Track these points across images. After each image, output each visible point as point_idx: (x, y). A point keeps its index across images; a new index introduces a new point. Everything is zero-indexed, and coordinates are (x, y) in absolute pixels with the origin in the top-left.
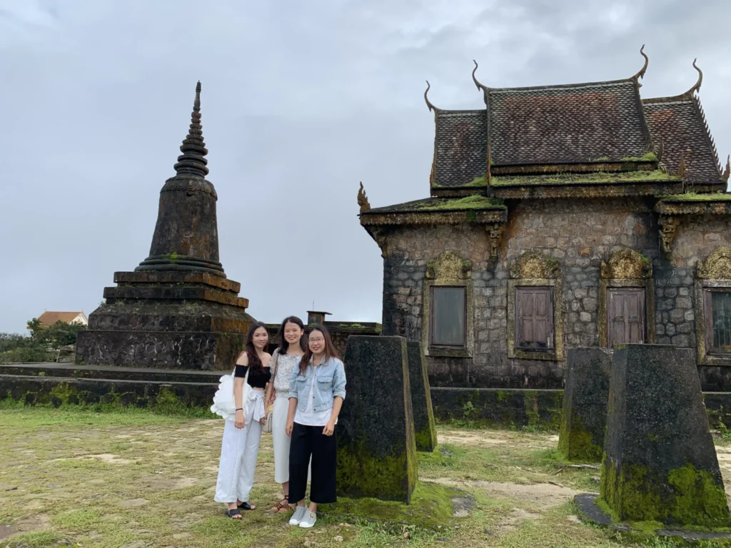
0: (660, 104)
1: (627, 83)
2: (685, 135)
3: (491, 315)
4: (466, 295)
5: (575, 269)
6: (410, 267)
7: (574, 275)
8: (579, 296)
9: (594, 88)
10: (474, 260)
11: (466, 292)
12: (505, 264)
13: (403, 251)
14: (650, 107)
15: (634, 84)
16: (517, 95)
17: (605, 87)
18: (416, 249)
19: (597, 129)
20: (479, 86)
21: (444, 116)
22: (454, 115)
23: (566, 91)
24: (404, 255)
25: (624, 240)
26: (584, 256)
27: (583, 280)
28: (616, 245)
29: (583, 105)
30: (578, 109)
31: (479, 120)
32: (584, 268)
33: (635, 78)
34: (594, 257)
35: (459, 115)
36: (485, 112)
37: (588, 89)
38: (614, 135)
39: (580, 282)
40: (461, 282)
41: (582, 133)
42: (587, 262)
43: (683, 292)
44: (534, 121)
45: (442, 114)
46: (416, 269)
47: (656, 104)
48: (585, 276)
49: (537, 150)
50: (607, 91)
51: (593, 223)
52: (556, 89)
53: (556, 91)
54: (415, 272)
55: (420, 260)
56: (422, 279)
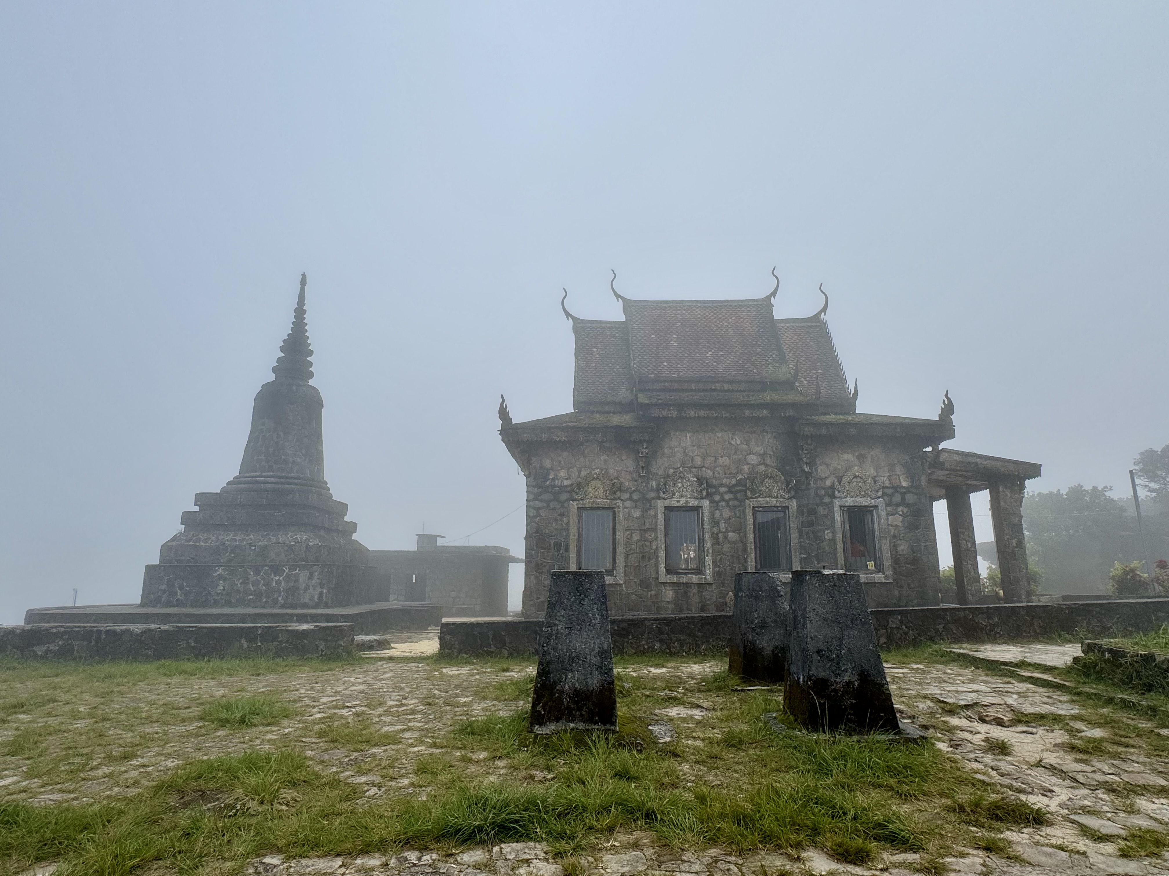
0: (792, 324)
1: (760, 303)
2: (816, 356)
4: (614, 517)
5: (722, 490)
6: (556, 487)
7: (722, 495)
8: (727, 516)
10: (622, 480)
11: (614, 513)
12: (654, 484)
13: (547, 469)
14: (783, 327)
15: (767, 304)
16: (656, 308)
18: (562, 468)
19: (736, 347)
20: (618, 296)
21: (583, 325)
22: (593, 325)
23: (703, 306)
24: (548, 474)
25: (768, 461)
26: (730, 476)
27: (730, 499)
28: (760, 464)
29: (721, 321)
30: (716, 326)
31: (620, 331)
32: (729, 488)
33: (768, 298)
34: (740, 477)
35: (598, 325)
36: (624, 323)
37: (725, 306)
38: (752, 354)
39: (728, 502)
40: (610, 503)
41: (721, 351)
42: (734, 482)
44: (674, 336)
45: (580, 323)
46: (562, 489)
47: (788, 325)
48: (731, 496)
50: (743, 309)
51: (738, 442)
53: (695, 306)
54: (560, 493)
55: (567, 479)
56: (567, 500)
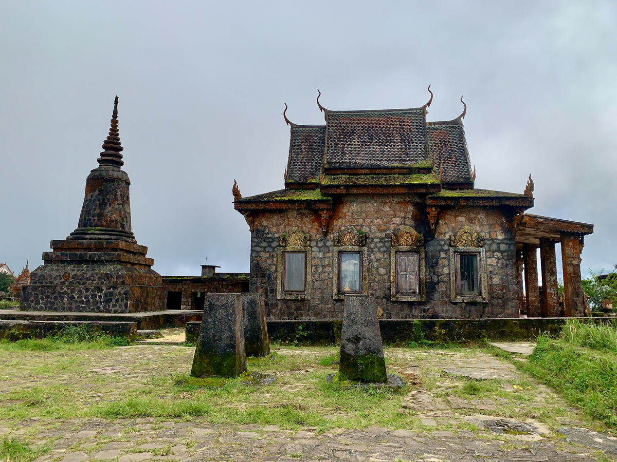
0: (439, 126)
1: (418, 111)
2: (453, 149)
3: (322, 271)
4: (306, 257)
5: (376, 240)
6: (269, 238)
7: (375, 243)
8: (379, 258)
9: (397, 113)
10: (312, 234)
11: (306, 254)
12: (332, 236)
13: (264, 227)
14: (433, 128)
15: (422, 112)
16: (346, 116)
17: (404, 113)
18: (273, 226)
19: (397, 143)
20: (321, 108)
21: (297, 129)
22: (304, 129)
23: (380, 114)
24: (265, 230)
25: (407, 222)
26: (381, 231)
27: (381, 247)
28: (402, 224)
29: (389, 125)
30: (386, 128)
31: (321, 133)
32: (381, 239)
33: (424, 107)
34: (388, 232)
35: (307, 129)
36: (325, 127)
37: (394, 114)
38: (408, 148)
39: (379, 248)
40: (303, 249)
41: (387, 146)
42: (383, 235)
43: (443, 255)
44: (357, 136)
45: (295, 128)
46: (273, 240)
47: (436, 126)
48: (382, 245)
49: (357, 157)
50: (406, 116)
51: (388, 210)
52: (372, 113)
54: (272, 242)
55: (277, 233)
56: (277, 246)
